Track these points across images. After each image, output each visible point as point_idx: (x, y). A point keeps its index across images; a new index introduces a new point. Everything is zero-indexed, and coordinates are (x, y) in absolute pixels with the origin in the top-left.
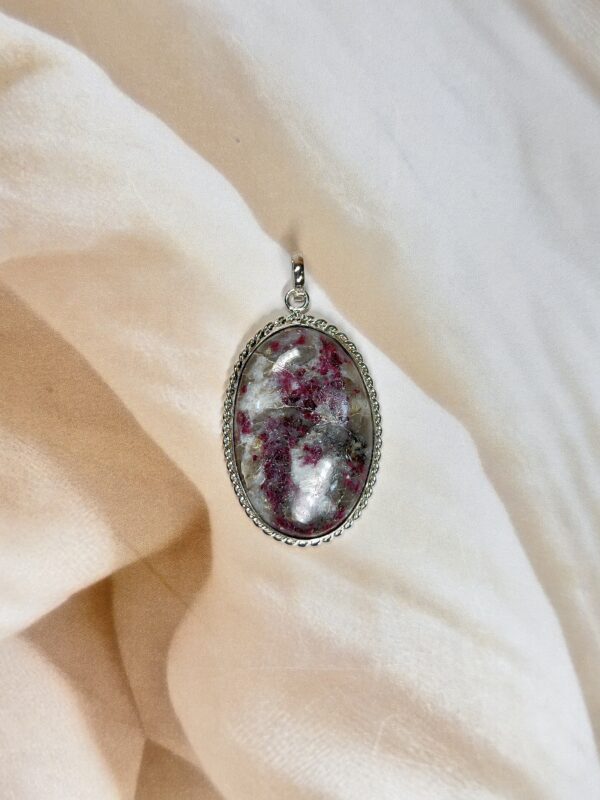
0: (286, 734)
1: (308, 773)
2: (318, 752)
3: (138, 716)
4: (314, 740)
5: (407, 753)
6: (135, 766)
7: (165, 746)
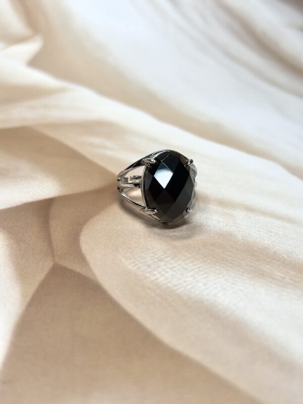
0: (170, 266)
1: (189, 287)
2: (196, 276)
3: (53, 252)
4: (193, 270)
5: (274, 279)
6: (41, 276)
7: (70, 267)
